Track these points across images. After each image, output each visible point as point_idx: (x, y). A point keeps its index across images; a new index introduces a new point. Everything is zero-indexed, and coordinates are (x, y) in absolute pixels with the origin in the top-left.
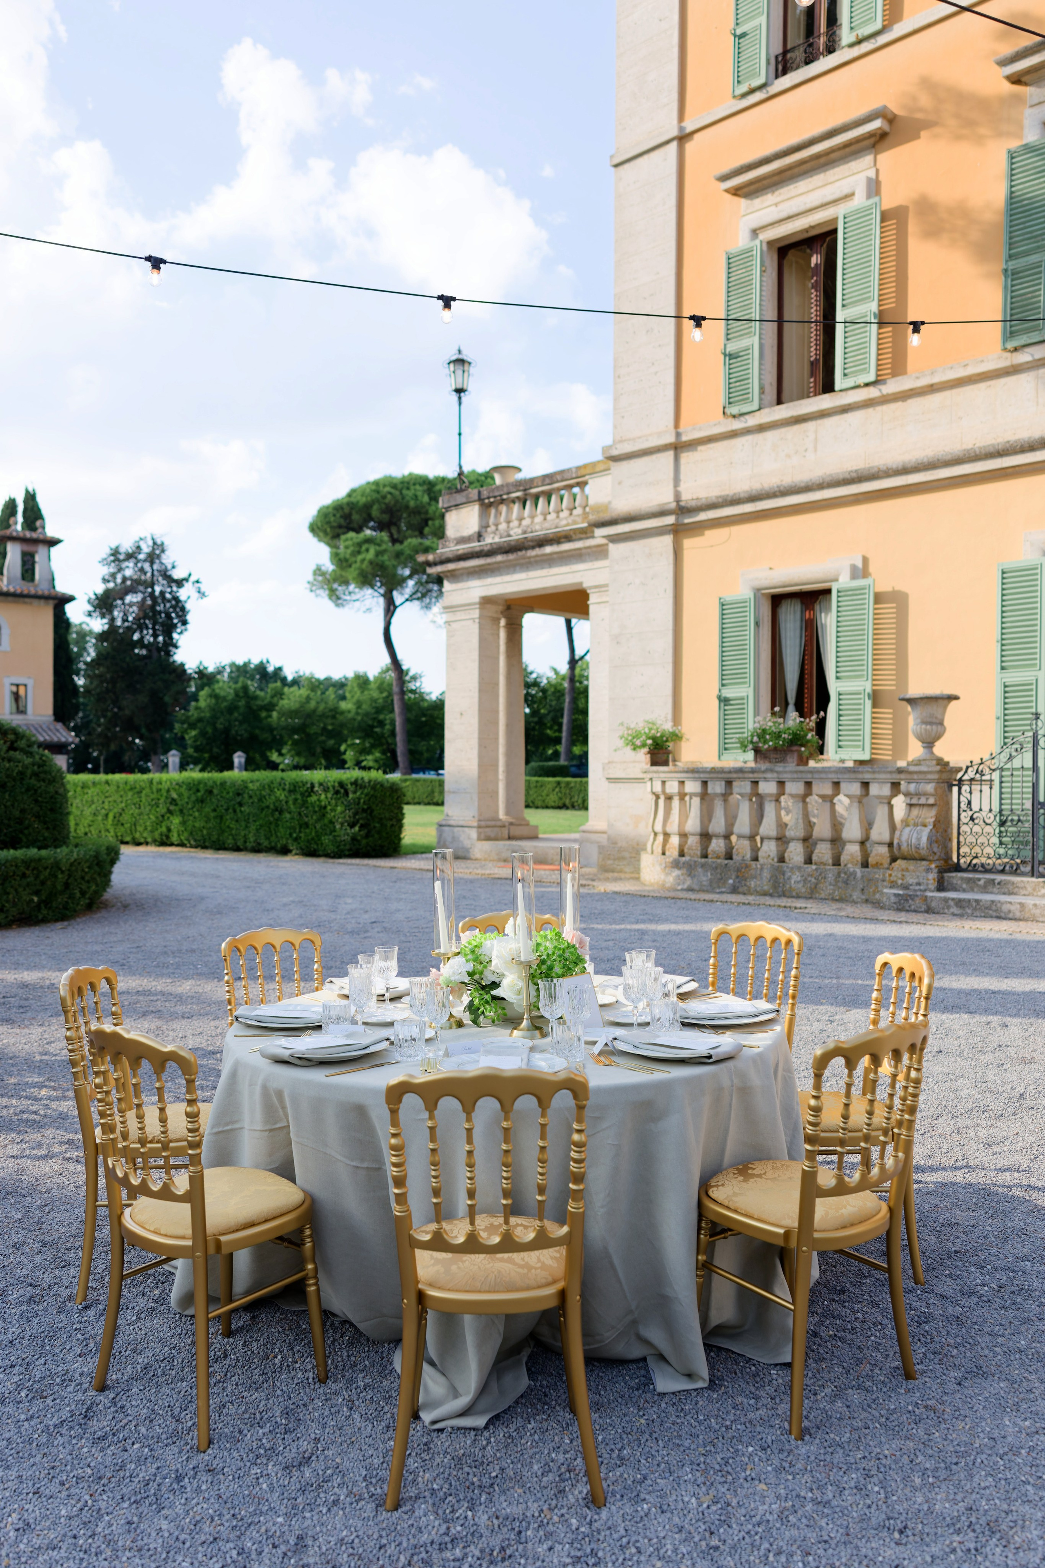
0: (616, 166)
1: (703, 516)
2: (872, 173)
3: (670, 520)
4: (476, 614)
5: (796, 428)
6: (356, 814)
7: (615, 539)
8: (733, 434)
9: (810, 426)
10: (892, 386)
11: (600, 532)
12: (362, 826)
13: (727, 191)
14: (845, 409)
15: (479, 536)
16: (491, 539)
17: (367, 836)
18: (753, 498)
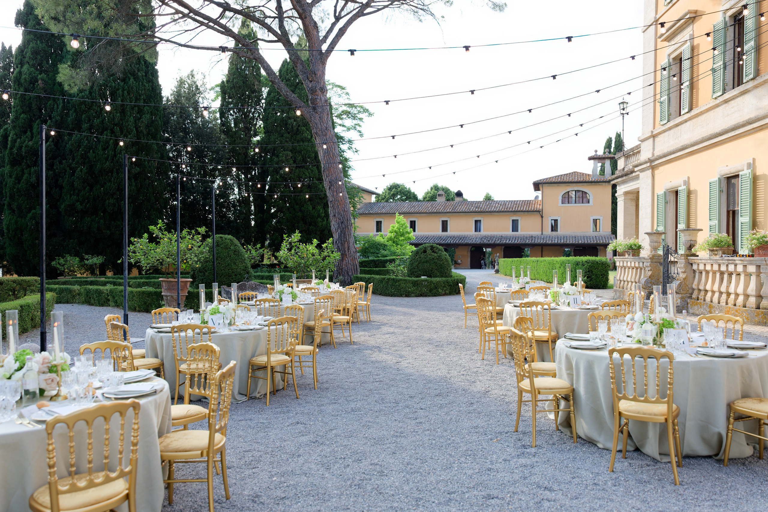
0: (644, 32)
1: (657, 162)
2: (691, 32)
3: (648, 164)
4: (623, 198)
5: (677, 128)
6: (586, 272)
7: (642, 171)
8: (664, 131)
9: (679, 127)
10: (694, 112)
11: (636, 169)
12: (588, 277)
13: (662, 41)
14: (686, 121)
15: (624, 169)
16: (626, 170)
17: (591, 280)
18: (665, 156)
